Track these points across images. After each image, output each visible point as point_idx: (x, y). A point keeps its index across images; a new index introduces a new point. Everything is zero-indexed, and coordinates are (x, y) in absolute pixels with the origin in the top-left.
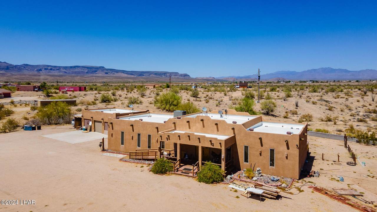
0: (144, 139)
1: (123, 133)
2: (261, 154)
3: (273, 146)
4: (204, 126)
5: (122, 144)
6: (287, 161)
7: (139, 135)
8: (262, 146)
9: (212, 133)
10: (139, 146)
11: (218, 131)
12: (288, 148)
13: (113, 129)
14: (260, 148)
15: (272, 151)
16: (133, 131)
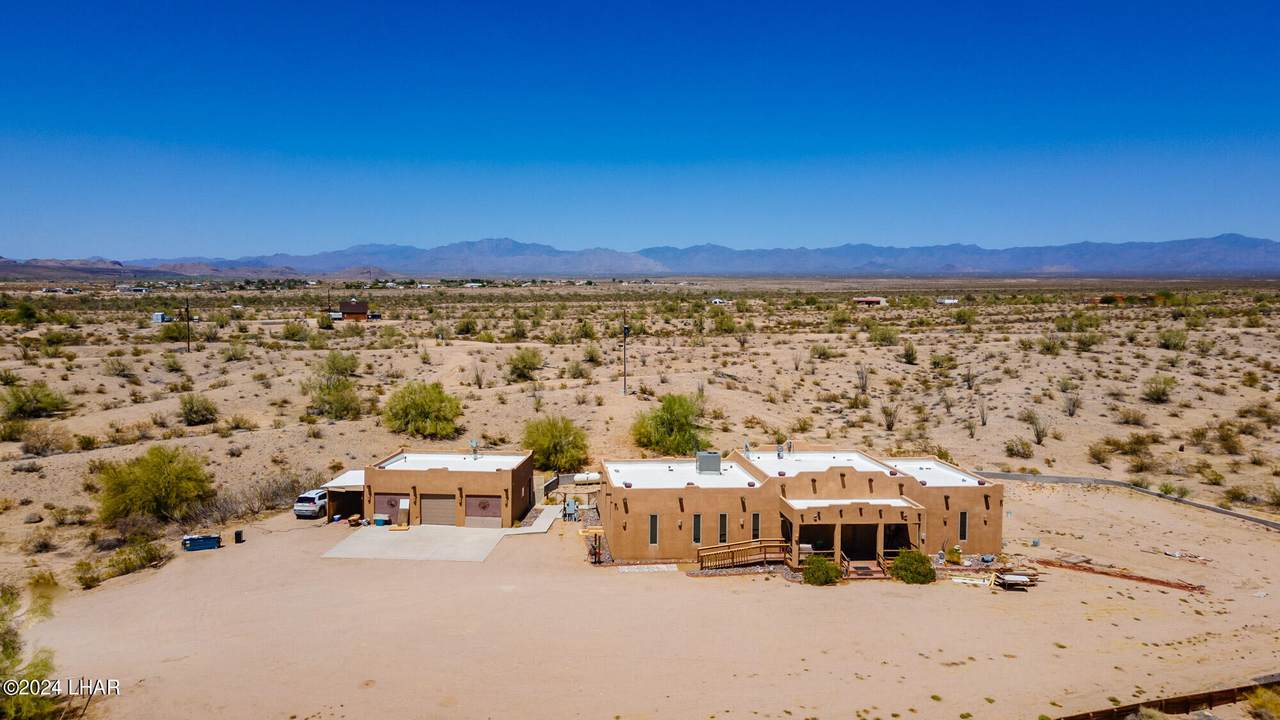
0: (709, 525)
1: (654, 518)
2: (945, 523)
3: (964, 506)
4: (844, 486)
5: (653, 540)
6: (985, 528)
7: (697, 517)
8: (948, 508)
9: (861, 496)
10: (697, 539)
11: (871, 491)
12: (988, 508)
13: (627, 512)
14: (946, 514)
15: (963, 515)
16: (682, 510)
